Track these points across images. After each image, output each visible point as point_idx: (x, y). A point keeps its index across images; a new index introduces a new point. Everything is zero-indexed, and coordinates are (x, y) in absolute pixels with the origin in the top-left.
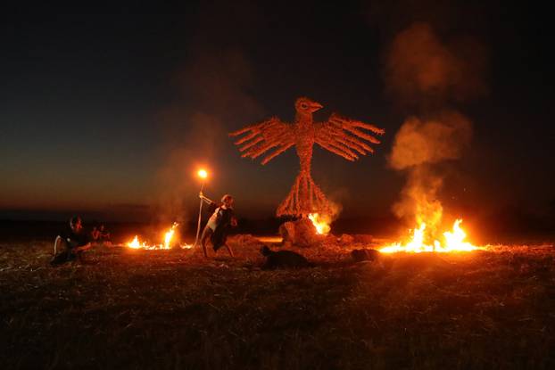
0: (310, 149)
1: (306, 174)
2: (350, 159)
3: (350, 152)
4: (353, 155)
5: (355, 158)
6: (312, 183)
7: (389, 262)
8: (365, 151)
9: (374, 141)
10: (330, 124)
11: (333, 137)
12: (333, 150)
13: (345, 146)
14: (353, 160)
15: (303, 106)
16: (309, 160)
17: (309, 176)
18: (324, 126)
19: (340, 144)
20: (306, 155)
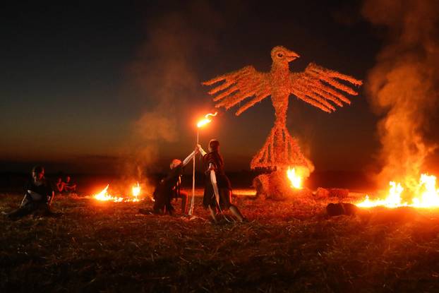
0: (286, 101)
1: (281, 126)
2: (326, 110)
3: (326, 103)
4: (330, 106)
5: (332, 110)
6: (287, 135)
7: (367, 217)
8: (342, 102)
9: (351, 92)
10: (307, 75)
11: (310, 88)
12: (310, 101)
13: (321, 97)
14: (330, 112)
15: (279, 55)
16: (285, 112)
17: (284, 128)
18: (300, 77)
19: (317, 95)
20: (281, 106)
